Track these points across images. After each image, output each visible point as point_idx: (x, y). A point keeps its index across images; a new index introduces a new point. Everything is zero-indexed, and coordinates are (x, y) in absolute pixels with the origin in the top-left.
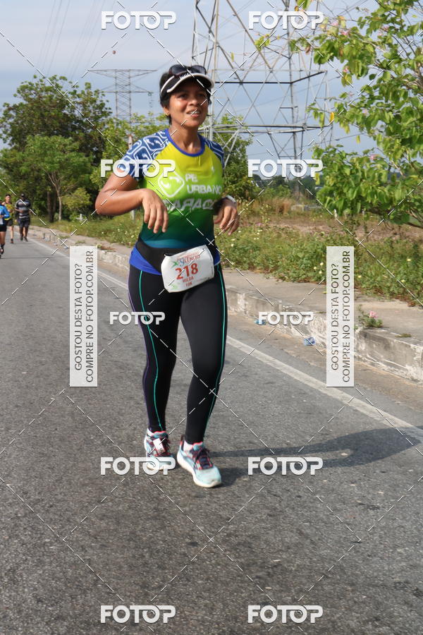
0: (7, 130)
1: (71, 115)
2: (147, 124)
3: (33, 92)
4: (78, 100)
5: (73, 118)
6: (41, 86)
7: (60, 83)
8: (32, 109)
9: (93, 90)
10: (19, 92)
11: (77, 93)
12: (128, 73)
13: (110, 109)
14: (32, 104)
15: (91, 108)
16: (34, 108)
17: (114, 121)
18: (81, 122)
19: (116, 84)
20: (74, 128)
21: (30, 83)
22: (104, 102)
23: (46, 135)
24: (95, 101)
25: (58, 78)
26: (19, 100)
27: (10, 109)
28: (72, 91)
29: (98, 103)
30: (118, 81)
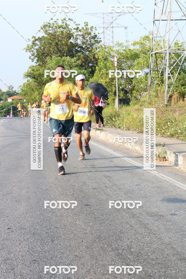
0: (34, 54)
1: (75, 43)
2: (124, 48)
3: (50, 29)
4: (80, 33)
5: (77, 45)
6: (55, 25)
7: (68, 22)
8: (50, 39)
9: (89, 27)
10: (42, 29)
11: (79, 29)
12: (111, 15)
13: (100, 38)
14: (50, 36)
15: (88, 38)
16: (52, 39)
17: (103, 46)
18: (81, 47)
19: (104, 22)
20: (77, 51)
21: (49, 23)
22: (97, 34)
23: (59, 56)
24: (90, 34)
25: (67, 19)
26: (42, 34)
27: (36, 40)
28: (76, 27)
29: (93, 35)
30: (105, 21)
